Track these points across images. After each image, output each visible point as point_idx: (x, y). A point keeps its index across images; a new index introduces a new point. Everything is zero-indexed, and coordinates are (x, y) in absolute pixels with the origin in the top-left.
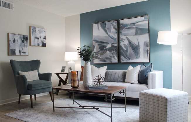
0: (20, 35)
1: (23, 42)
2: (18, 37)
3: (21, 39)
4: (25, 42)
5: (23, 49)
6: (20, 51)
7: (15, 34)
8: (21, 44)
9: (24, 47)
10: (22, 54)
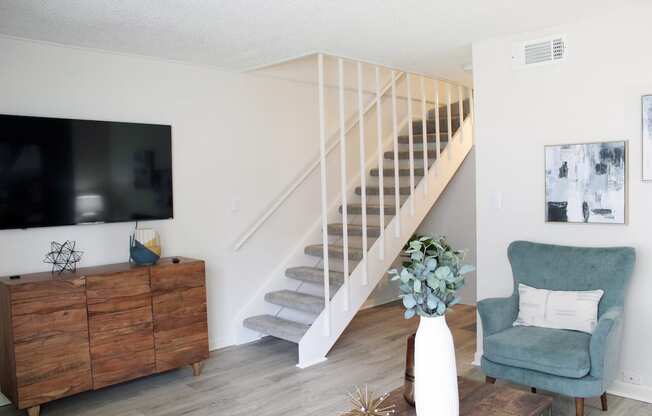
0: (588, 144)
1: (601, 169)
2: (579, 154)
3: (593, 160)
4: (611, 168)
5: (599, 199)
6: (585, 206)
7: (566, 147)
8: (591, 178)
9: (606, 190)
10: (593, 217)
